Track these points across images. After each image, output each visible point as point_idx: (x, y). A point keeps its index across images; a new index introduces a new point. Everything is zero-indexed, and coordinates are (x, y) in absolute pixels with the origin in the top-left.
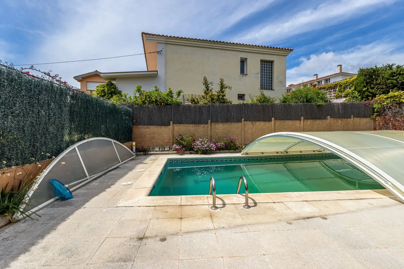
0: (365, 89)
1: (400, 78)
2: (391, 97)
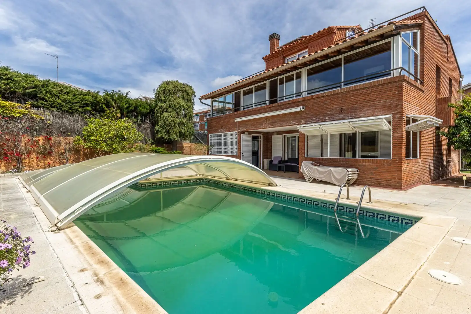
1: (11, 85)
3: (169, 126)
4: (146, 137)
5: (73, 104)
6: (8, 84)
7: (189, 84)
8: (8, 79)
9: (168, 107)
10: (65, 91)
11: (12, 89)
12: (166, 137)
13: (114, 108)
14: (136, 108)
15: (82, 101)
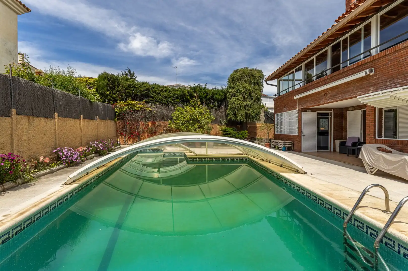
0: (108, 93)
1: (135, 90)
2: (129, 105)
3: (236, 109)
4: (221, 119)
5: (168, 98)
6: (133, 90)
7: (258, 68)
8: (133, 87)
9: (235, 92)
10: (164, 90)
11: (135, 93)
12: (233, 119)
13: (196, 98)
14: (212, 97)
15: (174, 95)
